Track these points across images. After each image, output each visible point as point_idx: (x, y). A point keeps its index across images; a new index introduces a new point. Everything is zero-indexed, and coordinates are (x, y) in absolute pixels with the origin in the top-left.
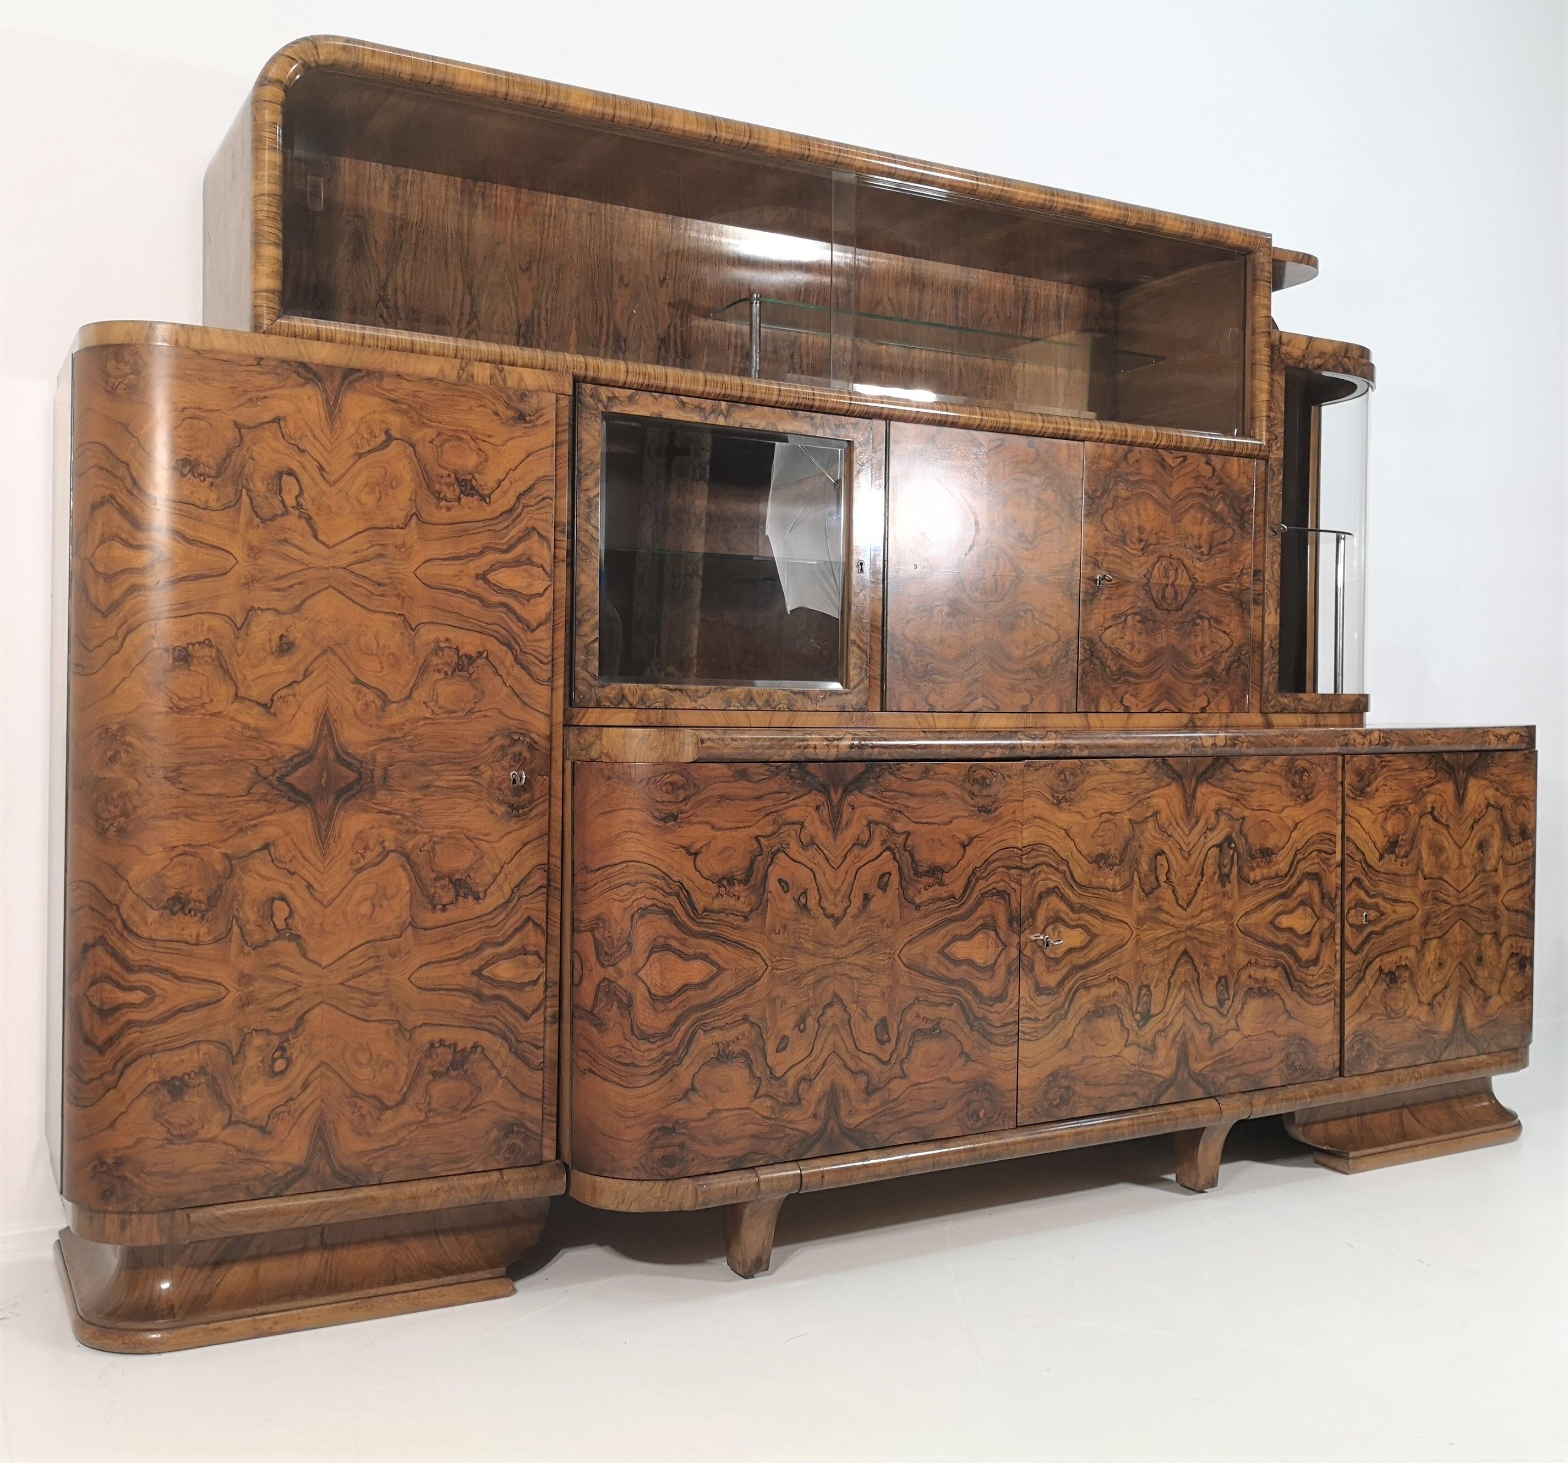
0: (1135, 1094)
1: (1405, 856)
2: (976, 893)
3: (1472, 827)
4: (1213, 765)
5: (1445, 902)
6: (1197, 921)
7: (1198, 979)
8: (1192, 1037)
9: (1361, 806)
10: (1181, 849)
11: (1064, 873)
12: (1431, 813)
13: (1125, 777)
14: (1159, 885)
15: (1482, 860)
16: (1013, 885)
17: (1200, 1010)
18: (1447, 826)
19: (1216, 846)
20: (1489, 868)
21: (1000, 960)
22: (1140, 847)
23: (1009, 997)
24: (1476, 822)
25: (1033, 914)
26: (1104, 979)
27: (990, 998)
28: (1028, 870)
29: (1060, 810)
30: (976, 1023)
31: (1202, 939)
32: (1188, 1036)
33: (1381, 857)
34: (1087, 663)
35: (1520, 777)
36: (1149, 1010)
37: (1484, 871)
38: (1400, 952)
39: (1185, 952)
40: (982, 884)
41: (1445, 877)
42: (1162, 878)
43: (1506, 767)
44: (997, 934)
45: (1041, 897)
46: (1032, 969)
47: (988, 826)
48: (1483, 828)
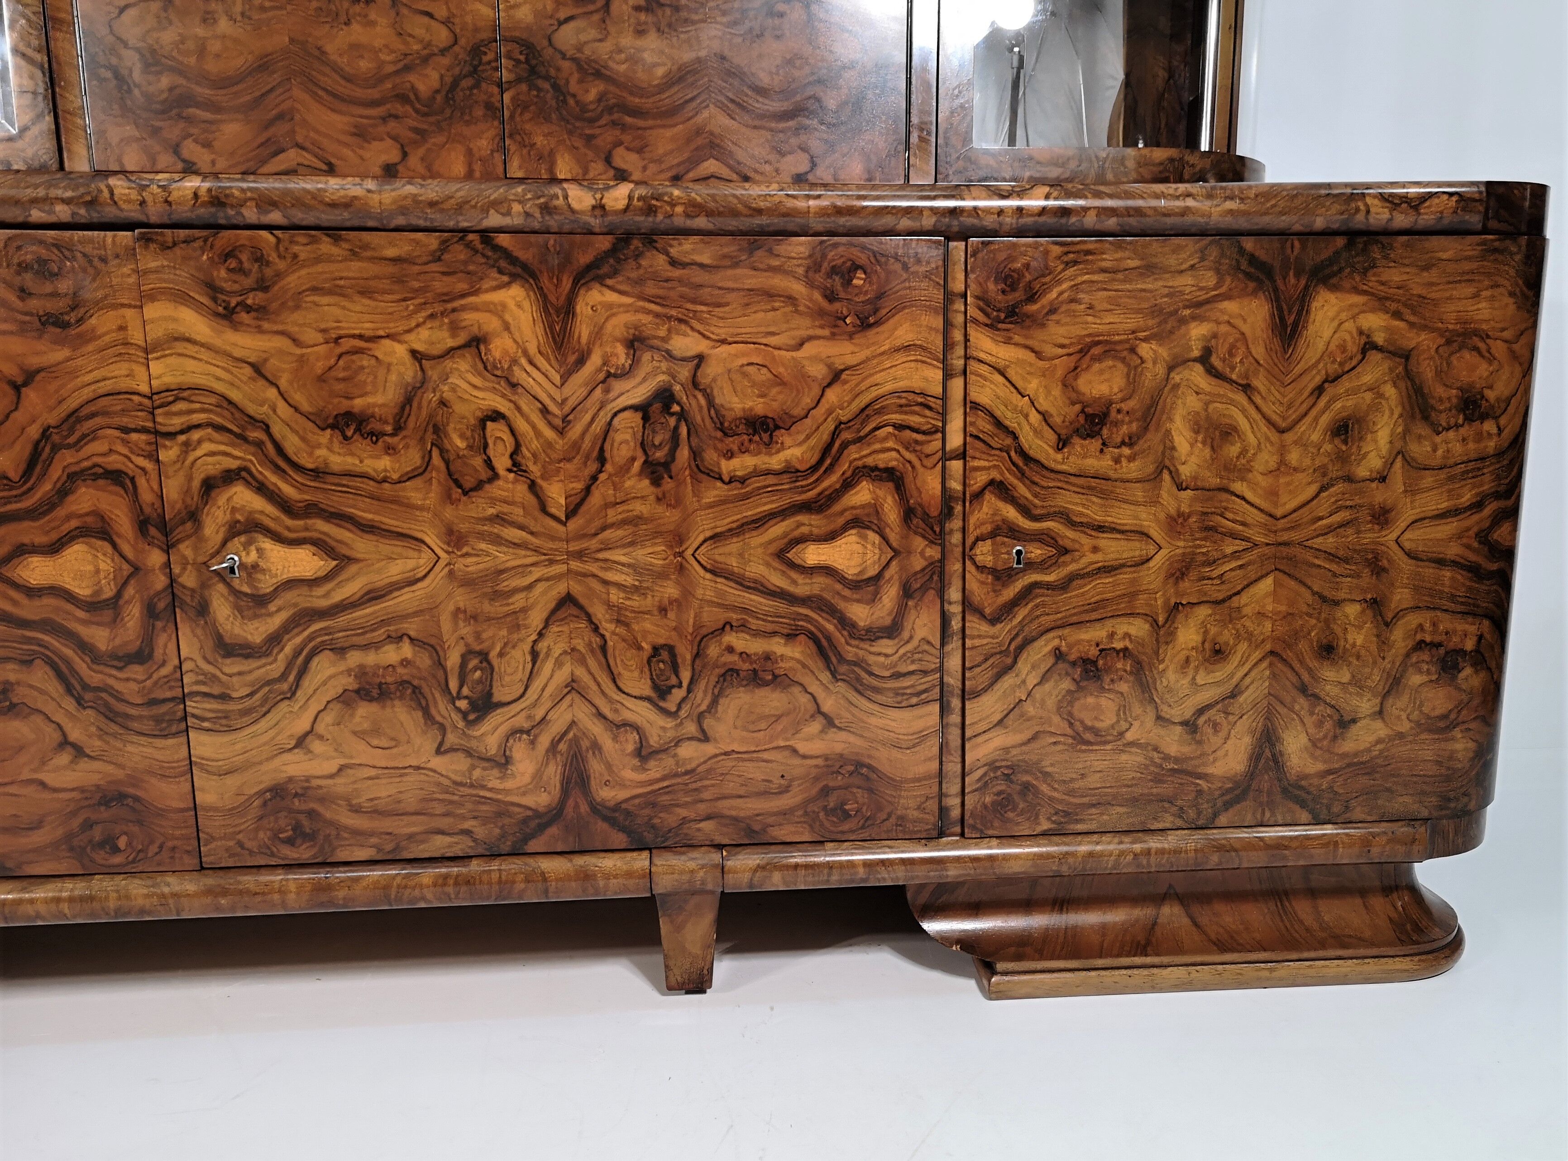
0: (467, 832)
1: (1130, 441)
2: (56, 472)
3: (1319, 390)
4: (613, 251)
5: (1234, 536)
6: (594, 543)
7: (604, 648)
8: (596, 746)
9: (1008, 341)
10: (545, 411)
11: (259, 444)
12: (1204, 359)
13: (391, 269)
14: (495, 476)
15: (1342, 458)
16: (141, 461)
17: (611, 701)
18: (1247, 388)
19: (635, 408)
20: (1362, 472)
21: (130, 591)
22: (443, 403)
23: (158, 653)
24: (1332, 379)
25: (193, 516)
26: (380, 634)
27: (114, 656)
28: (171, 435)
29: (236, 326)
30: (88, 696)
31: (611, 576)
32: (585, 744)
33: (1062, 443)
34: (524, 87)
35: (1470, 290)
36: (490, 694)
37: (1349, 479)
38: (1109, 624)
39: (568, 600)
40: (67, 459)
41: (1238, 487)
42: (502, 463)
43: (1427, 268)
44: (114, 546)
45: (209, 486)
46: (203, 610)
47: (65, 353)
48: (1354, 391)
